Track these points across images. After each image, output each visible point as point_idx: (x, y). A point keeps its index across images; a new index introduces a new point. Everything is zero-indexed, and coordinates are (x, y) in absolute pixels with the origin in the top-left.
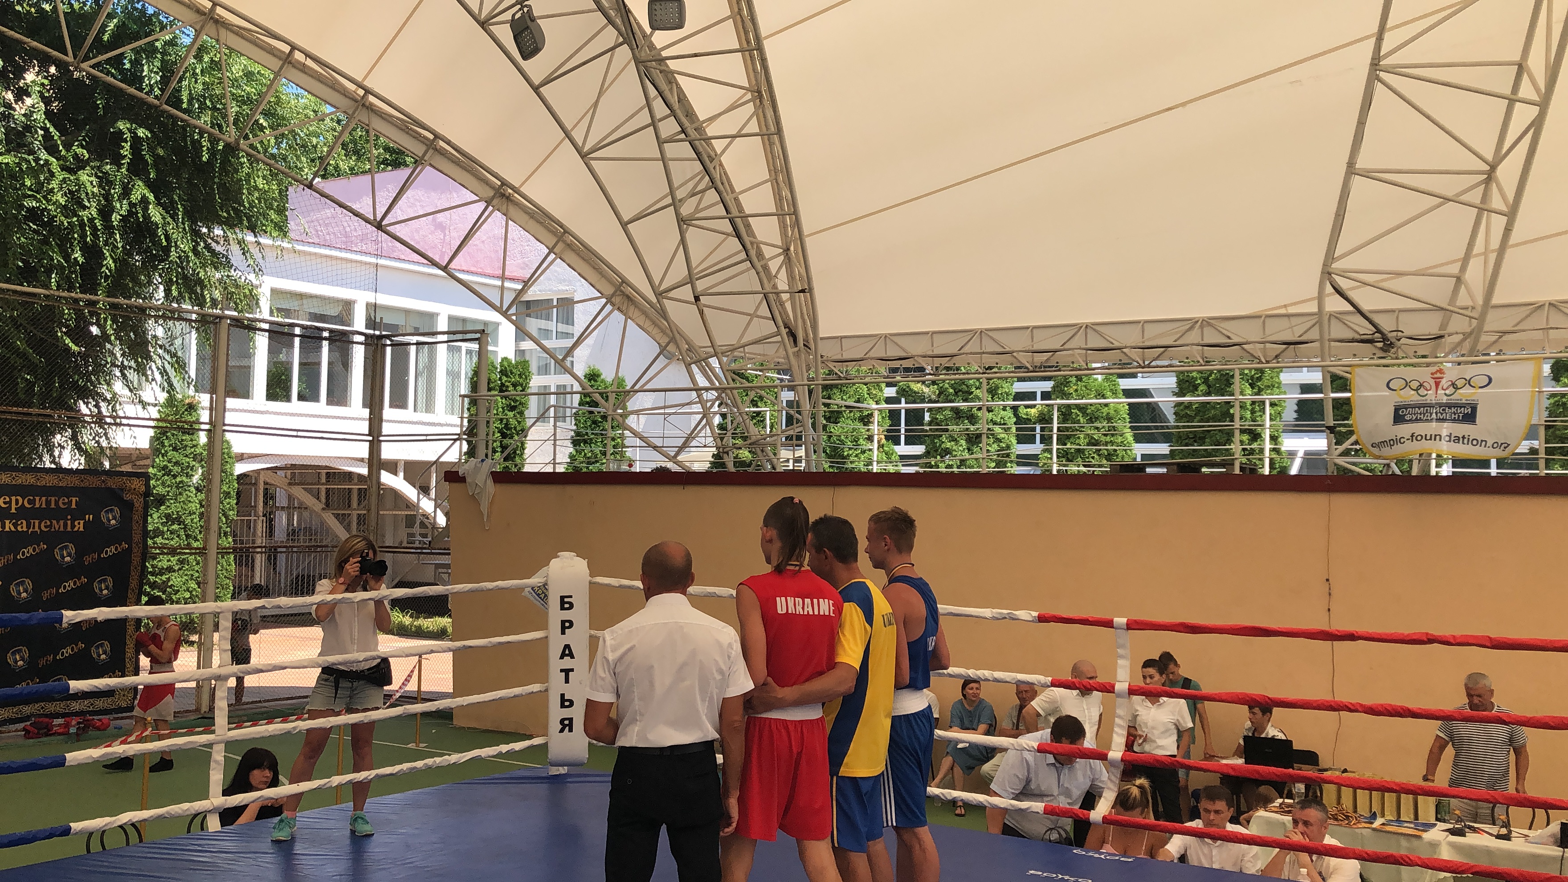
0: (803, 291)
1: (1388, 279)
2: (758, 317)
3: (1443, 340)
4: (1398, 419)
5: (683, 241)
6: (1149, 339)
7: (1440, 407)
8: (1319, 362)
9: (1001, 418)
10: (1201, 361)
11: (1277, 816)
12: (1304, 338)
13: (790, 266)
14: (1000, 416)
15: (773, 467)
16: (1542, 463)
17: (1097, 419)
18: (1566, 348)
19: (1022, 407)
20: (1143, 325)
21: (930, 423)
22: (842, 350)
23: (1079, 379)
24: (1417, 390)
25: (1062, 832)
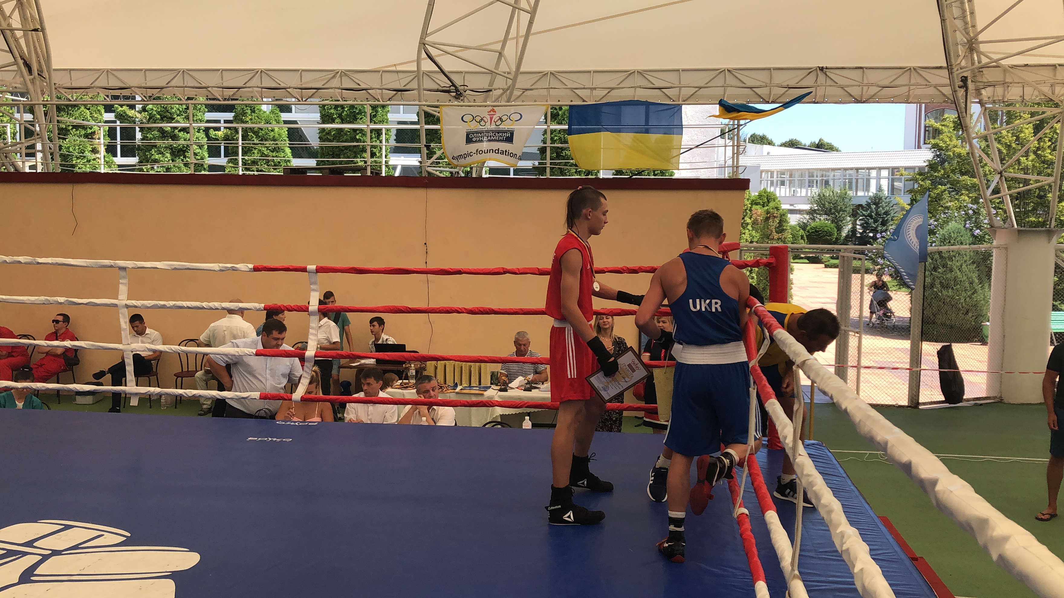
1: (459, 51)
3: (491, 93)
4: (469, 140)
6: (305, 83)
7: (493, 133)
8: (417, 103)
9: (197, 138)
10: (341, 100)
11: (400, 391)
12: (407, 87)
13: (23, 10)
14: (195, 136)
15: (16, 170)
16: (548, 170)
17: (266, 140)
18: (559, 101)
19: (212, 130)
20: (301, 73)
21: (142, 139)
22: (71, 80)
23: (253, 111)
24: (479, 122)
25: (267, 411)
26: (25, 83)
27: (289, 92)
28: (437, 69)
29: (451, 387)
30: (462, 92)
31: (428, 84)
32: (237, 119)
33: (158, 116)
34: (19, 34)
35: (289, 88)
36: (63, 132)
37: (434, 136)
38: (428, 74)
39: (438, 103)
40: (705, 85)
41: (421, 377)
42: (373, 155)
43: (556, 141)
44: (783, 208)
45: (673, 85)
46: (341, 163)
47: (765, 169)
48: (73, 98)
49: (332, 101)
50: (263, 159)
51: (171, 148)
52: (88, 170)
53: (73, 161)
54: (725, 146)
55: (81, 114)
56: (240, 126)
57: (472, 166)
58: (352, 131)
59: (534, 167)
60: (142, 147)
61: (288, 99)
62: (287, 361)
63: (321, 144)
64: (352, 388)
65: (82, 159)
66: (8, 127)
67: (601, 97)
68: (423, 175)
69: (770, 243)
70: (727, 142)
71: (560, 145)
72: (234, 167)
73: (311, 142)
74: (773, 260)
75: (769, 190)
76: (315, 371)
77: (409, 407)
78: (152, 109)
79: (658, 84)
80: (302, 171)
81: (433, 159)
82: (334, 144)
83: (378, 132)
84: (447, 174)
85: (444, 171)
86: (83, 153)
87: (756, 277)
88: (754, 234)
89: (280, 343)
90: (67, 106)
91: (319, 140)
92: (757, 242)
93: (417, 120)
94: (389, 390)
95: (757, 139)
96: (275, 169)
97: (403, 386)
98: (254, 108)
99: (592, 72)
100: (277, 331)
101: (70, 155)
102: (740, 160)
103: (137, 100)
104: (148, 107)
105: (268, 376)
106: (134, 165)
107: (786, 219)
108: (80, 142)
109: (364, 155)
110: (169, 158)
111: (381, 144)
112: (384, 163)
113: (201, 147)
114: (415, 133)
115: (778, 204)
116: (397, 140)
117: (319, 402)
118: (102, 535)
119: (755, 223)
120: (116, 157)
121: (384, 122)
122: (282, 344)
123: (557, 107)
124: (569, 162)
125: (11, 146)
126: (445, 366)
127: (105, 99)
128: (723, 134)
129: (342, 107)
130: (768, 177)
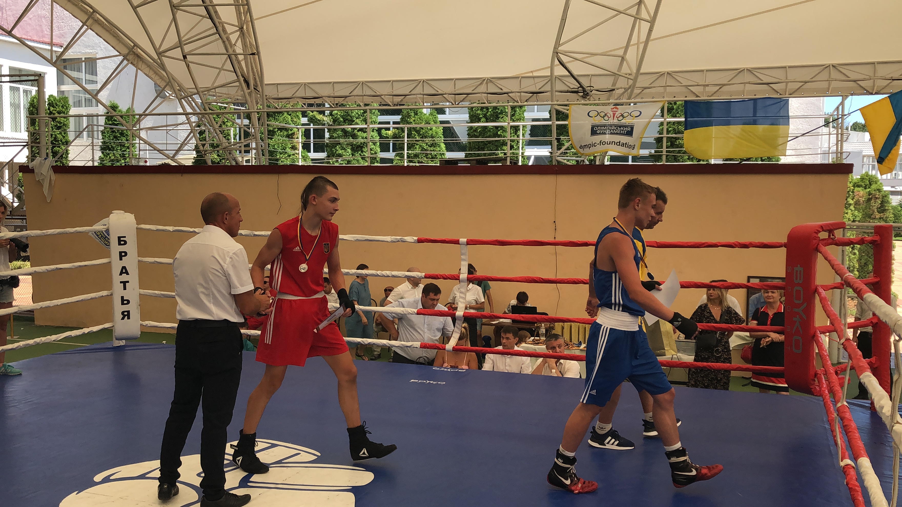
0: (253, 54)
1: (587, 57)
2: (224, 70)
3: (614, 92)
4: (594, 132)
5: (174, 19)
6: (458, 89)
7: (615, 127)
8: (550, 103)
9: (371, 136)
10: (486, 102)
11: (532, 346)
12: (542, 90)
13: (244, 38)
14: (371, 135)
15: (237, 163)
16: (664, 158)
17: (426, 137)
18: (675, 97)
19: (384, 130)
20: (455, 81)
21: (329, 138)
22: (278, 92)
23: (416, 114)
24: (603, 117)
25: (424, 357)
26: (245, 96)
27: (445, 97)
28: (567, 73)
29: (576, 344)
30: (588, 92)
31: (560, 86)
32: (404, 120)
33: (342, 119)
34: (241, 57)
35: (445, 94)
36: (271, 133)
37: (563, 130)
38: (560, 78)
39: (568, 103)
40: (811, 80)
41: (550, 335)
42: (512, 147)
43: (670, 131)
44: (884, 189)
45: (780, 81)
46: (485, 155)
47: (867, 154)
48: (279, 106)
49: (479, 103)
50: (423, 153)
51: (351, 145)
52: (289, 163)
53: (277, 156)
54: (830, 134)
55: (284, 119)
56: (406, 127)
57: (596, 155)
58: (494, 128)
59: (650, 155)
60: (329, 144)
61: (444, 104)
62: (442, 319)
63: (469, 140)
64: (493, 342)
65: (284, 154)
66: (232, 131)
67: (713, 92)
68: (554, 164)
69: (872, 222)
70: (831, 131)
71: (674, 135)
72: (400, 160)
73: (461, 138)
74: (877, 238)
75: (870, 173)
76: (465, 328)
77: (541, 360)
78: (337, 114)
79: (766, 80)
80: (454, 162)
81: (562, 150)
82: (480, 139)
83: (516, 129)
84: (573, 163)
85: (571, 160)
86: (285, 150)
87: (858, 253)
88: (857, 214)
89: (435, 303)
90: (274, 113)
91: (467, 136)
92: (859, 221)
93: (549, 117)
94: (523, 345)
95: (859, 127)
96: (432, 161)
97: (535, 342)
98: (417, 112)
99: (705, 71)
100: (432, 293)
101: (275, 151)
102: (844, 146)
103: (326, 107)
104: (334, 112)
105: (426, 330)
106: (324, 159)
107: (888, 200)
108: (283, 140)
109: (505, 148)
110: (350, 153)
111: (518, 138)
112: (520, 154)
113: (374, 144)
114: (547, 128)
115: (880, 187)
116: (531, 135)
117: (467, 352)
118: (299, 454)
119: (857, 203)
120: (310, 152)
121: (521, 119)
122: (437, 304)
123: (673, 103)
124: (682, 150)
125: (234, 145)
126: (571, 327)
127: (302, 106)
128: (827, 124)
129: (487, 108)
130: (869, 162)
